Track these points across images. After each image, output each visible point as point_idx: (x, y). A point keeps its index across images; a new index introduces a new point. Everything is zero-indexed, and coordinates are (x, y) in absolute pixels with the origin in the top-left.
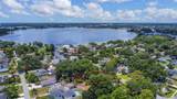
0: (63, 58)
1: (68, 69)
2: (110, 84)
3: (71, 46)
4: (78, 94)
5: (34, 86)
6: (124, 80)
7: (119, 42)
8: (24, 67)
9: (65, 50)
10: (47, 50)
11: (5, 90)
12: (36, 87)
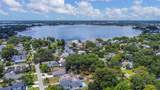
0: (72, 52)
1: (77, 61)
2: (114, 77)
3: (80, 42)
4: (84, 85)
5: (47, 76)
6: (128, 75)
7: (125, 39)
8: (38, 59)
9: (74, 45)
10: (59, 45)
11: (23, 78)
12: (48, 77)
